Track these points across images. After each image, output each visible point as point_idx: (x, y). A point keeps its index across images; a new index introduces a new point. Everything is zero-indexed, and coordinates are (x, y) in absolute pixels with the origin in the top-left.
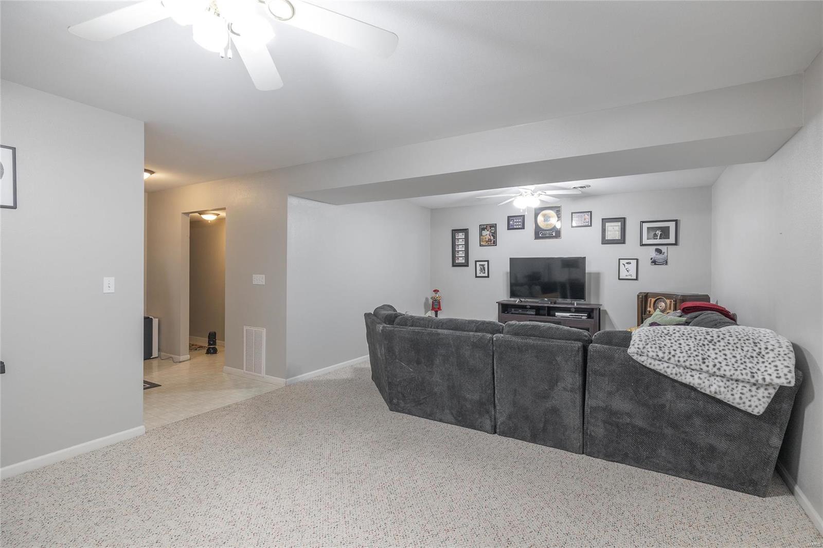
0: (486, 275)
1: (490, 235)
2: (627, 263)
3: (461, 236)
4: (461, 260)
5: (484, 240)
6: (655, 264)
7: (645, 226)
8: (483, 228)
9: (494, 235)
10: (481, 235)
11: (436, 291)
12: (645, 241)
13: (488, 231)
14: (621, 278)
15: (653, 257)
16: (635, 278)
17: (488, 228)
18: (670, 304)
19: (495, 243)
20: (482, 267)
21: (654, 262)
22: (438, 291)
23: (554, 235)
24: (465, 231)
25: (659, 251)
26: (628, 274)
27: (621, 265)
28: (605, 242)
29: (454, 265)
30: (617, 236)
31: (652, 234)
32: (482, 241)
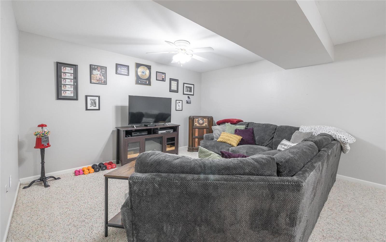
0: (97, 108)
1: (100, 75)
2: (179, 102)
3: (69, 70)
4: (69, 94)
5: (95, 78)
6: (188, 103)
7: (185, 85)
8: (92, 68)
9: (105, 75)
10: (91, 73)
11: (42, 126)
12: (185, 93)
13: (98, 71)
14: (177, 109)
15: (187, 100)
16: (181, 110)
17: (99, 68)
18: (206, 121)
19: (105, 83)
20: (93, 101)
21: (187, 102)
22: (46, 126)
23: (147, 83)
24: (75, 67)
25: (189, 97)
26: (179, 108)
27: (177, 103)
28: (171, 91)
29: (59, 97)
30: (176, 89)
31: (187, 89)
32: (94, 80)
